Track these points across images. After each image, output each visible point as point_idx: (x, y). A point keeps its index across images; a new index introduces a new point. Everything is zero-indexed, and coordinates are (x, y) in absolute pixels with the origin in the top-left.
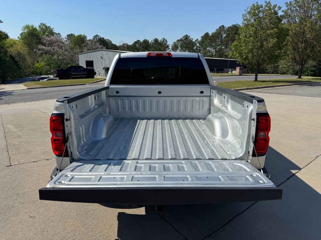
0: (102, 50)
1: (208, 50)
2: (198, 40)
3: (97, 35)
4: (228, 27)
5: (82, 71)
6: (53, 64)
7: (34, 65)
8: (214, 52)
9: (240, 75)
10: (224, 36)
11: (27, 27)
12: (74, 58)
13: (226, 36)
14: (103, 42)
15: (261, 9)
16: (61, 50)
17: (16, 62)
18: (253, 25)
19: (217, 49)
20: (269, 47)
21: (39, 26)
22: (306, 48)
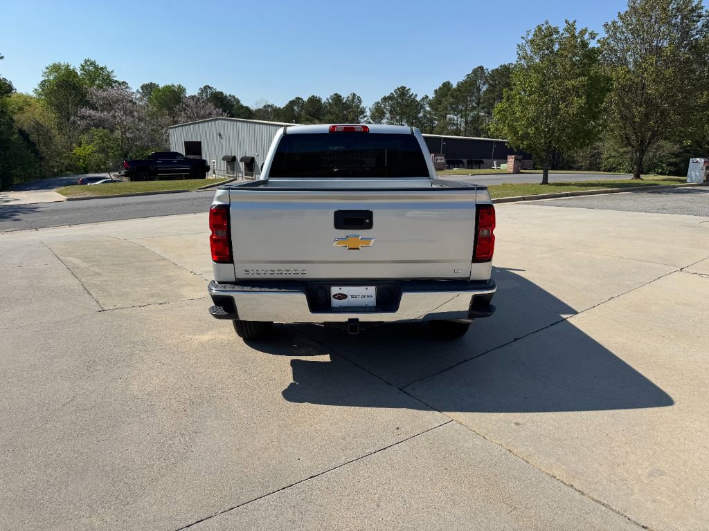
0: (220, 119)
1: (450, 119)
2: (427, 97)
3: (208, 86)
4: (493, 71)
5: (180, 162)
6: (112, 148)
7: (71, 150)
8: (463, 125)
9: (516, 172)
10: (484, 88)
11: (56, 68)
12: (157, 136)
13: (487, 90)
14: (222, 102)
15: (555, 36)
16: (130, 119)
17: (31, 145)
18: (537, 69)
19: (470, 119)
20: (569, 115)
21: (82, 65)
22: (647, 117)
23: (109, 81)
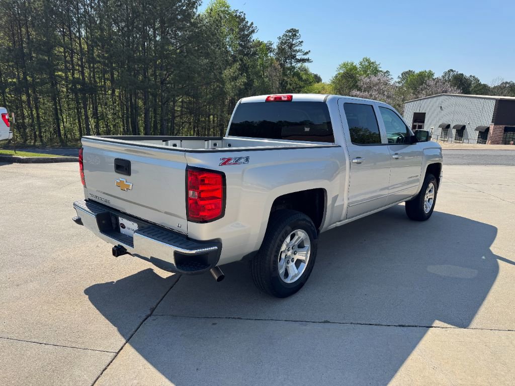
0: (444, 95)
3: (452, 70)
14: (461, 81)
21: (361, 62)
23: (376, 71)
